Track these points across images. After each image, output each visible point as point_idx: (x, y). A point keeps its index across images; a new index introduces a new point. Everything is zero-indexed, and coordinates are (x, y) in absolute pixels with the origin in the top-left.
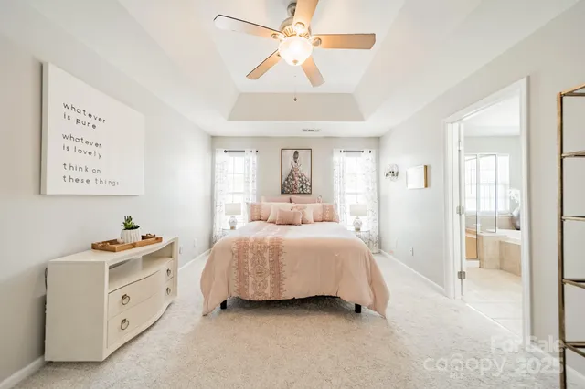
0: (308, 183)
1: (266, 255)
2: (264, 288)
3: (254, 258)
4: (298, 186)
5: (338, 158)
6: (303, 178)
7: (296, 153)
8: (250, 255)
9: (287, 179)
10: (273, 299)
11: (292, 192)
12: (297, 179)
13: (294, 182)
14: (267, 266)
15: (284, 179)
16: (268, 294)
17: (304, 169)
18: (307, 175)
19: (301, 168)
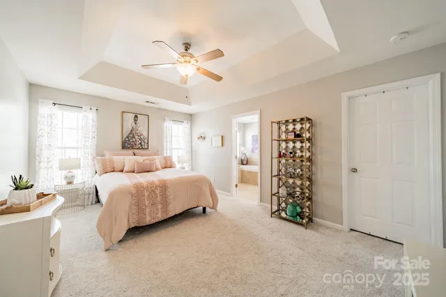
0: (145, 141)
1: (158, 192)
2: (157, 214)
3: (149, 195)
4: (138, 143)
5: (168, 124)
6: (142, 137)
7: (136, 116)
8: (146, 194)
9: (128, 137)
10: (163, 219)
11: (132, 148)
12: (136, 137)
13: (134, 140)
14: (159, 199)
15: (124, 137)
16: (160, 216)
17: (142, 129)
18: (145, 134)
19: (140, 129)
